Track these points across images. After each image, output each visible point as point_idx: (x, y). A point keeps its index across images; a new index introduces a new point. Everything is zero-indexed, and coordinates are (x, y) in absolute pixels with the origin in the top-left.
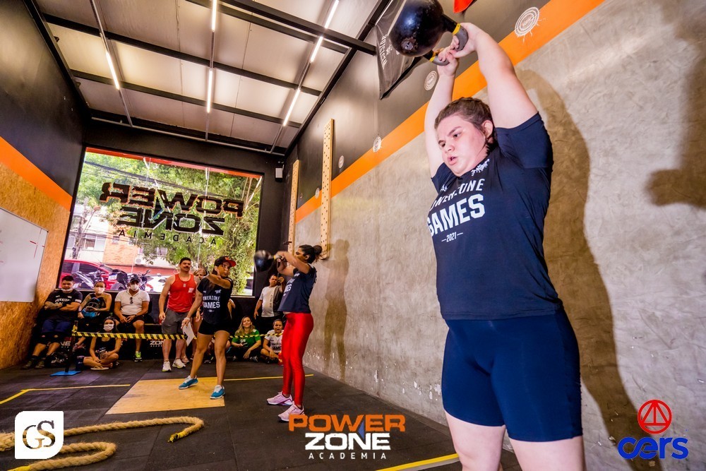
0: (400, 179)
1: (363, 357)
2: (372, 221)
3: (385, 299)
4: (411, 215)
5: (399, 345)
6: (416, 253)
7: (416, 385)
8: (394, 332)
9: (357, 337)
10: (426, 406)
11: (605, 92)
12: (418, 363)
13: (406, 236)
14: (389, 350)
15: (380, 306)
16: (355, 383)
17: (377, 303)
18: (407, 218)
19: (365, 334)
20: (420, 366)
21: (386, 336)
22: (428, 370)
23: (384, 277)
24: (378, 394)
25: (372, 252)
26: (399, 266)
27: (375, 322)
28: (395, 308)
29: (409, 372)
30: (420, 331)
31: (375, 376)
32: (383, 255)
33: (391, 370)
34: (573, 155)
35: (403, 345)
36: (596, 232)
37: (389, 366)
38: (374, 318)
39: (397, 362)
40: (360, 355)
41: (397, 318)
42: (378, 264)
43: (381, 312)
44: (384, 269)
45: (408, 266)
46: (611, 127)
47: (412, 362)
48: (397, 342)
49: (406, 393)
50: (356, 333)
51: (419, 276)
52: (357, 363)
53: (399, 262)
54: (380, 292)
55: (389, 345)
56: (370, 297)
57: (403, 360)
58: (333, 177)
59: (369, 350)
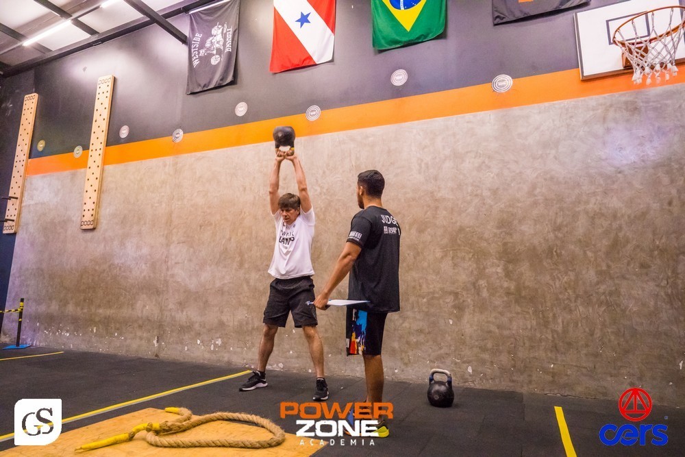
0: (200, 177)
1: (140, 327)
2: (164, 205)
3: (173, 276)
4: (208, 211)
5: (184, 313)
6: (210, 242)
7: (199, 342)
8: (180, 304)
9: (133, 309)
10: (207, 356)
11: (341, 179)
12: (203, 325)
13: (201, 226)
14: (173, 318)
15: (166, 281)
16: (127, 351)
17: (162, 279)
18: (204, 213)
19: (144, 306)
20: (204, 327)
21: (171, 306)
22: (212, 329)
23: (173, 257)
24: (157, 356)
25: (161, 234)
26: (192, 249)
27: (158, 295)
28: (183, 284)
29: (193, 333)
30: (207, 301)
31: (155, 342)
32: (174, 238)
33: (174, 334)
34: (322, 206)
35: (189, 313)
36: (325, 250)
37: (172, 331)
38: (157, 291)
39: (182, 327)
40: (136, 325)
41: (184, 292)
42: (168, 245)
43: (167, 286)
44: (174, 249)
45: (200, 251)
46: (340, 198)
47: (197, 326)
48: (182, 311)
49: (188, 350)
50: (132, 305)
51: (211, 260)
52: (131, 333)
53: (192, 247)
54: (168, 269)
55: (173, 314)
56: (154, 273)
57: (188, 324)
58: (109, 143)
59: (149, 320)
